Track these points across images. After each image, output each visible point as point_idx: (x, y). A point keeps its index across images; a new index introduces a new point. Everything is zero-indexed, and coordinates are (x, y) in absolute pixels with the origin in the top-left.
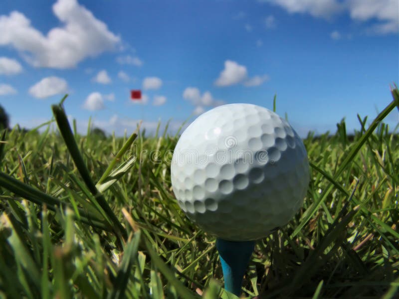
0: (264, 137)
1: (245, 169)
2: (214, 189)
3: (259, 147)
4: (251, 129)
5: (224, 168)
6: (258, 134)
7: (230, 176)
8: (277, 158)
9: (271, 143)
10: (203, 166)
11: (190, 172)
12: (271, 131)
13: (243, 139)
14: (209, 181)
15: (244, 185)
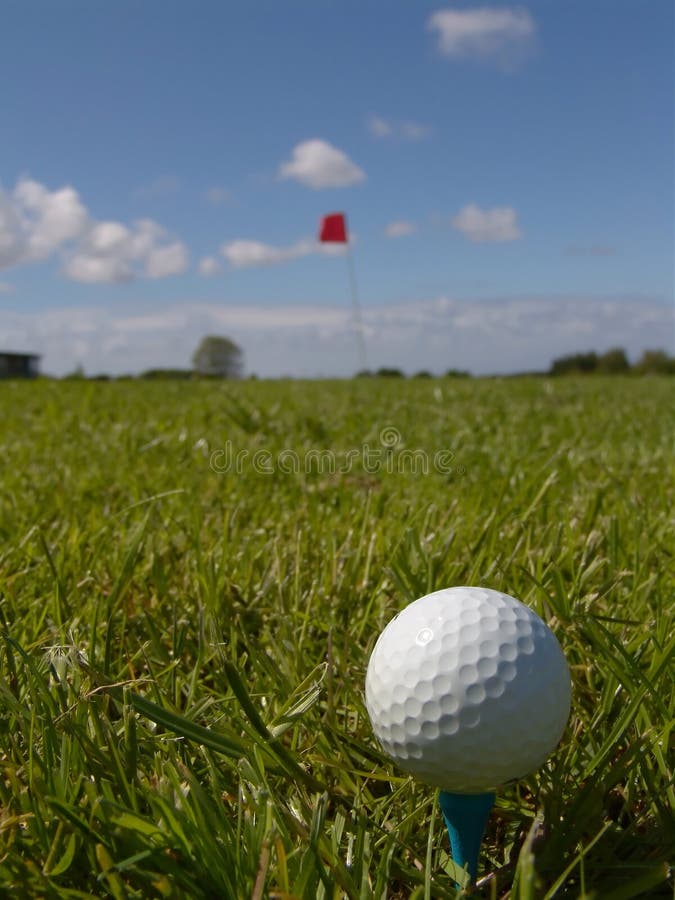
0: (482, 662)
1: (453, 709)
2: (416, 731)
3: (474, 678)
4: (465, 650)
5: (427, 706)
6: (474, 659)
7: (435, 717)
8: (499, 693)
9: (492, 671)
10: (401, 700)
11: (386, 706)
12: (494, 653)
13: (453, 666)
14: (409, 720)
15: (453, 730)
